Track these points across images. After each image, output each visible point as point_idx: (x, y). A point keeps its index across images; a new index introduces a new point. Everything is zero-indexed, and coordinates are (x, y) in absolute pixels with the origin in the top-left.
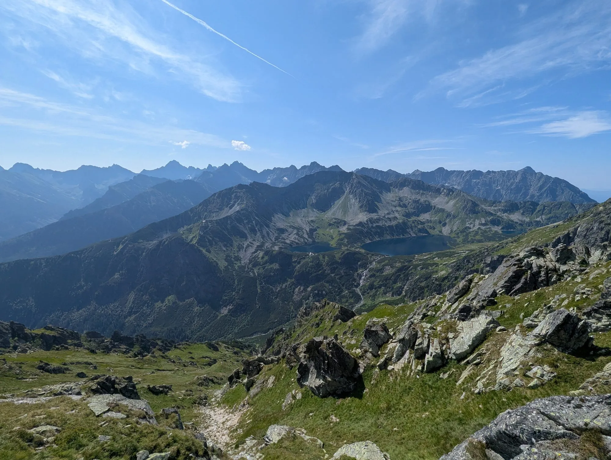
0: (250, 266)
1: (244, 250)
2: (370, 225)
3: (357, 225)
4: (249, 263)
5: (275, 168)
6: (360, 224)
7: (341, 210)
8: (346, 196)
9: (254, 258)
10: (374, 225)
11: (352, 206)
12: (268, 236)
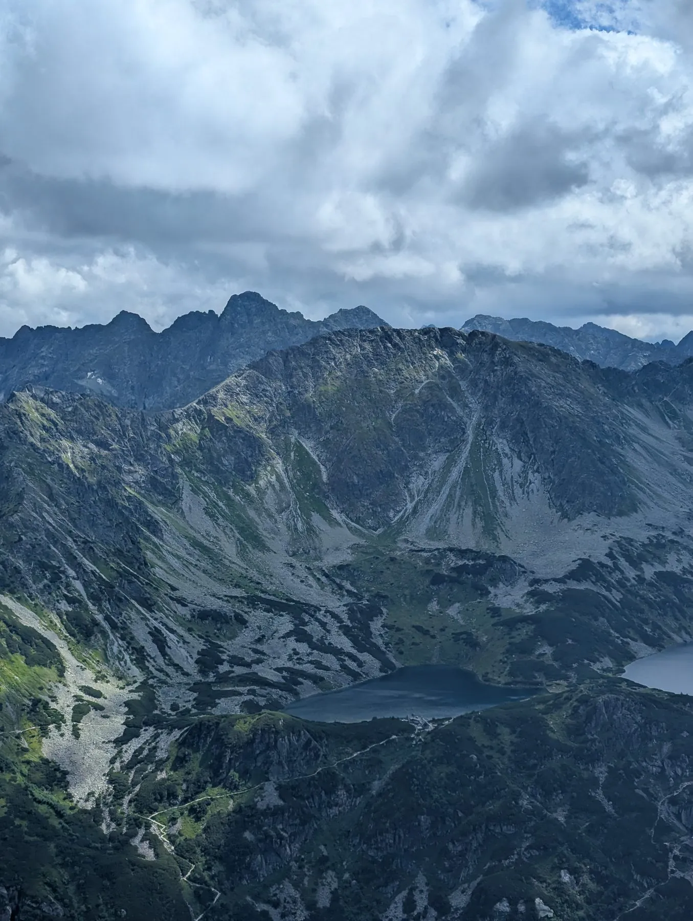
0: (126, 808)
1: (67, 729)
2: (631, 573)
3: (572, 575)
4: (118, 796)
5: (25, 328)
6: (585, 569)
7: (469, 511)
8: (475, 446)
9: (128, 767)
10: (649, 572)
11: (518, 491)
12: (164, 654)
